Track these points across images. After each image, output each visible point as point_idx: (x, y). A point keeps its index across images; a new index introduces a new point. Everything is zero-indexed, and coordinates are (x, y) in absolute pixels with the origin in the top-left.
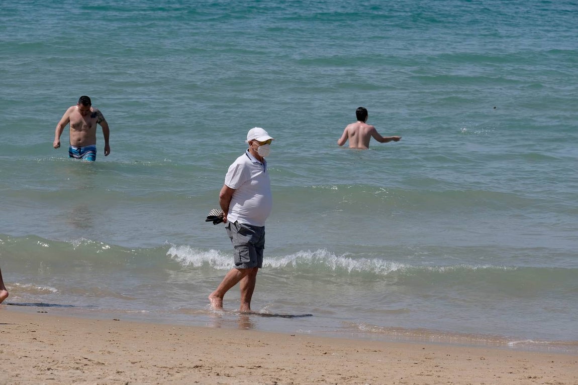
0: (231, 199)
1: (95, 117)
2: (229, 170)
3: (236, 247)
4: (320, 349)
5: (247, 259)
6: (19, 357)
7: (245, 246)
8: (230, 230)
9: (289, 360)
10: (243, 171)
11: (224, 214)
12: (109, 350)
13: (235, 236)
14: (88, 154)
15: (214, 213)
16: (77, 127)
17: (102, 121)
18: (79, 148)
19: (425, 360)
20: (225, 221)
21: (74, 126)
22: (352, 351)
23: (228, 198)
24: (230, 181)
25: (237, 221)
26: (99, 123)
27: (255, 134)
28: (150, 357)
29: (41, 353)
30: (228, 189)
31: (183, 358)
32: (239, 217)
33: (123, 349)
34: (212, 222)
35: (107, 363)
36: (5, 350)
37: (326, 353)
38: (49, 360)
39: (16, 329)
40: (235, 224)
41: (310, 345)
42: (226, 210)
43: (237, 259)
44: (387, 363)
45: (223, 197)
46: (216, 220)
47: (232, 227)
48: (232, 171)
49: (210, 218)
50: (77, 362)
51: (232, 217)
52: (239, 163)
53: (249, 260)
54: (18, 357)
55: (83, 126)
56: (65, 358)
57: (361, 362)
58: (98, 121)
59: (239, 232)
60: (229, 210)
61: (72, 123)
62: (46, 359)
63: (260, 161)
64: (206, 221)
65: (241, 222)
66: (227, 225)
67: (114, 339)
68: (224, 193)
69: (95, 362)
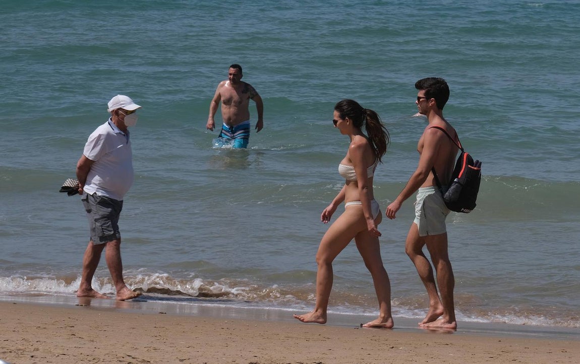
0: (89, 171)
1: (246, 93)
2: (90, 140)
3: (96, 220)
4: (387, 342)
5: (111, 231)
6: (57, 355)
7: (105, 218)
8: (88, 202)
9: (353, 355)
10: (104, 142)
11: (80, 185)
12: (155, 346)
13: (94, 208)
14: (239, 134)
15: (69, 183)
16: (228, 102)
17: (255, 96)
18: (231, 128)
19: (501, 353)
20: (82, 193)
21: (225, 103)
22: (421, 345)
23: (86, 170)
24: (89, 152)
25: (95, 193)
26: (252, 98)
27: (122, 103)
28: (200, 354)
29: (81, 351)
30: (87, 159)
31: (237, 355)
32: (97, 188)
33: (170, 345)
34: (67, 193)
35: (153, 360)
36: (41, 348)
37: (393, 347)
38: (89, 358)
39: (53, 325)
40: (92, 196)
41: (374, 338)
42: (83, 181)
43: (100, 232)
44: (459, 357)
45: (80, 168)
46: (71, 191)
47: (90, 199)
48: (92, 141)
49: (65, 189)
50: (120, 360)
51: (89, 189)
52: (101, 133)
53: (112, 232)
54: (55, 355)
55: (233, 102)
56: (107, 355)
57: (432, 356)
58: (250, 97)
59: (99, 203)
60: (87, 182)
61: (222, 99)
62: (86, 357)
63: (124, 132)
64: (61, 191)
65: (99, 194)
66: (84, 197)
67: (161, 334)
68: (82, 164)
69: (140, 360)
